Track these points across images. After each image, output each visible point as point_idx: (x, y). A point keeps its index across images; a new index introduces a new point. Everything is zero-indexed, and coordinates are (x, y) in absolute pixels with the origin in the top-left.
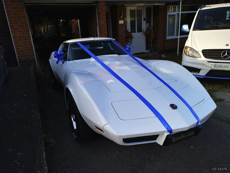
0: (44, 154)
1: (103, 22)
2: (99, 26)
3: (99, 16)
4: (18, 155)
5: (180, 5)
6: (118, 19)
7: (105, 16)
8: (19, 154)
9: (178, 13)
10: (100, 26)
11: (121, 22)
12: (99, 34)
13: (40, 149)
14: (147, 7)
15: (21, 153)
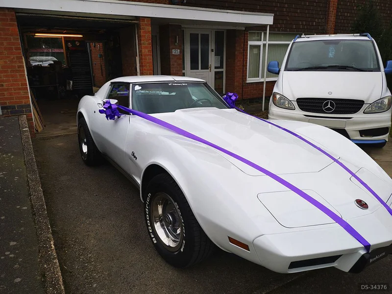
0: (52, 243)
1: (147, 50)
2: (139, 56)
3: (140, 40)
4: (11, 245)
5: (266, 30)
6: (171, 47)
7: (150, 41)
8: (12, 243)
9: (265, 42)
10: (142, 56)
11: (176, 52)
12: (140, 69)
13: (46, 237)
14: (217, 32)
15: (15, 243)
